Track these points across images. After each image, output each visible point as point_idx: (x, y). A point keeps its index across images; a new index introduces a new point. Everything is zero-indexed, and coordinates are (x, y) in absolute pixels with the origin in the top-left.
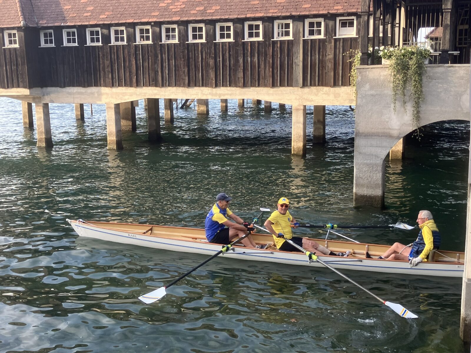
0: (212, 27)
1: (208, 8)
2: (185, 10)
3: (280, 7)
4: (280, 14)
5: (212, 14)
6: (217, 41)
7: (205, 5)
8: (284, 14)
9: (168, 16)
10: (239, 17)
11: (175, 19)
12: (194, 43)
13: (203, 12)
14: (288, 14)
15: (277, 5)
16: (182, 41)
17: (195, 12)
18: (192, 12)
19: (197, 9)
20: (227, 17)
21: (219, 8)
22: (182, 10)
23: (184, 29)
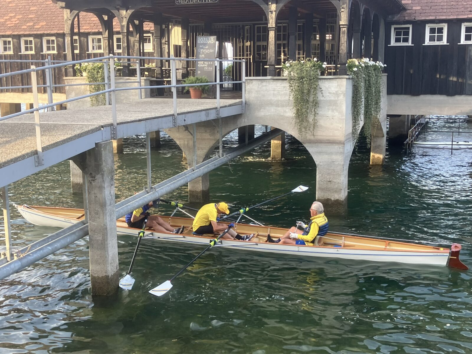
0: (39, 40)
1: (36, 24)
2: (18, 25)
3: (92, 25)
4: (90, 31)
5: (38, 29)
6: (44, 53)
7: (35, 21)
8: (93, 31)
9: (3, 31)
10: (58, 32)
11: (8, 33)
12: (25, 54)
13: (31, 28)
14: (97, 31)
15: (91, 22)
16: (16, 53)
17: (25, 27)
18: (23, 27)
19: (28, 24)
20: (49, 32)
21: (45, 23)
22: (16, 25)
23: (17, 42)
